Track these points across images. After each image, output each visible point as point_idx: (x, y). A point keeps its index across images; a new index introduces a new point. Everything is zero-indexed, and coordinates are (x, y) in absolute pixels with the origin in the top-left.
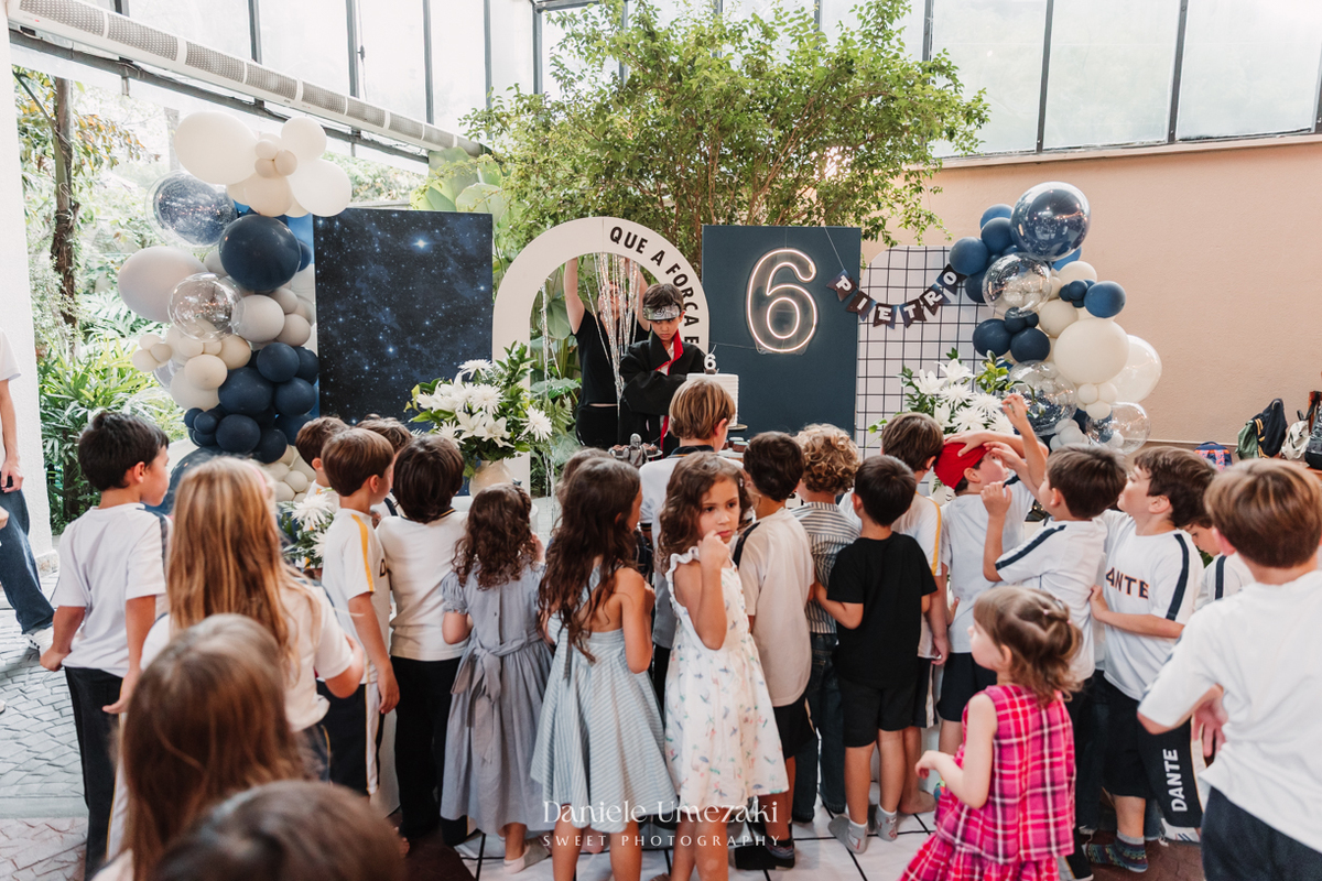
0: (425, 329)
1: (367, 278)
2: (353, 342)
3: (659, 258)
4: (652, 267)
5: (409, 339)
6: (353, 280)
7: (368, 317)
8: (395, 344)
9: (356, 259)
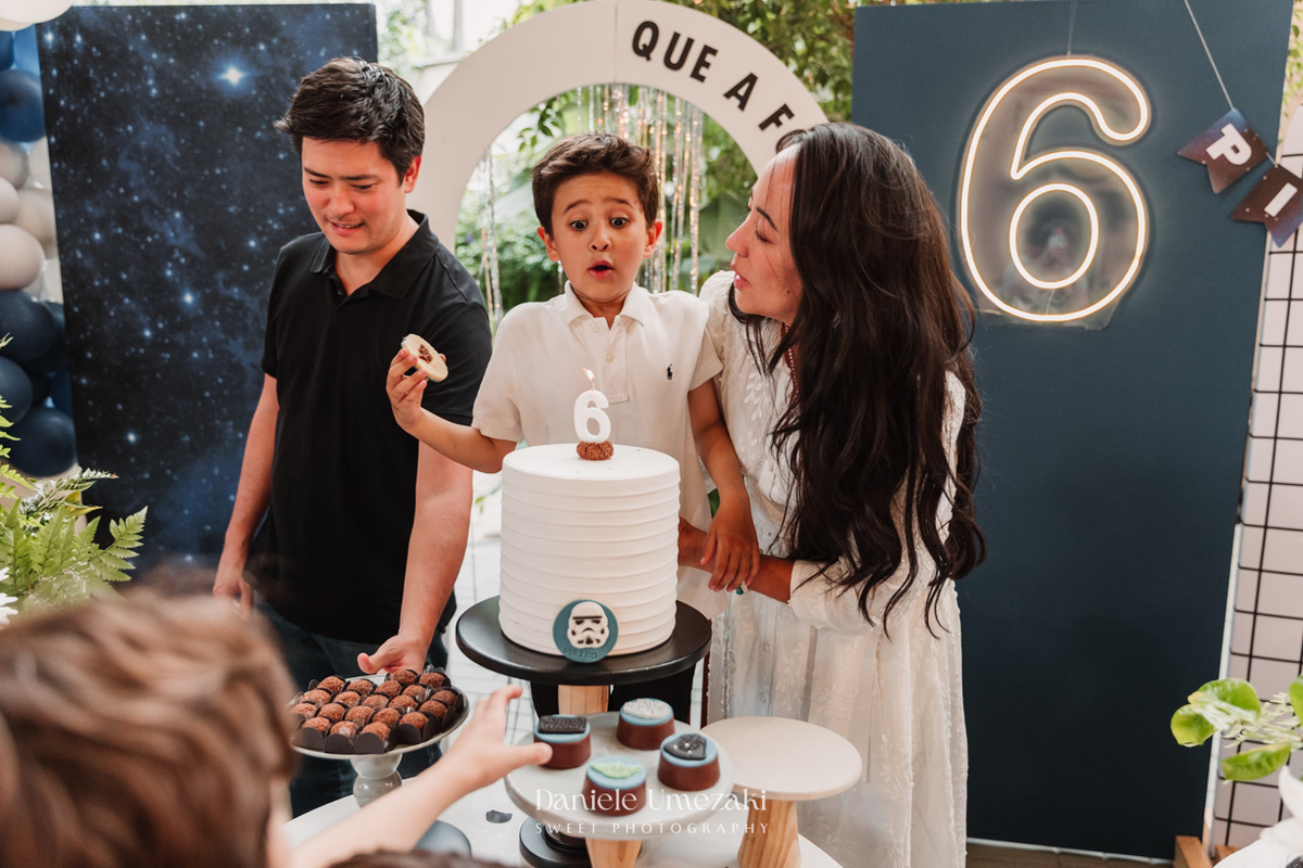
0: (249, 257)
1: (137, 150)
2: (120, 280)
3: (742, 92)
4: (727, 115)
5: (220, 276)
6: (113, 156)
7: (144, 231)
8: (196, 287)
9: (116, 112)
